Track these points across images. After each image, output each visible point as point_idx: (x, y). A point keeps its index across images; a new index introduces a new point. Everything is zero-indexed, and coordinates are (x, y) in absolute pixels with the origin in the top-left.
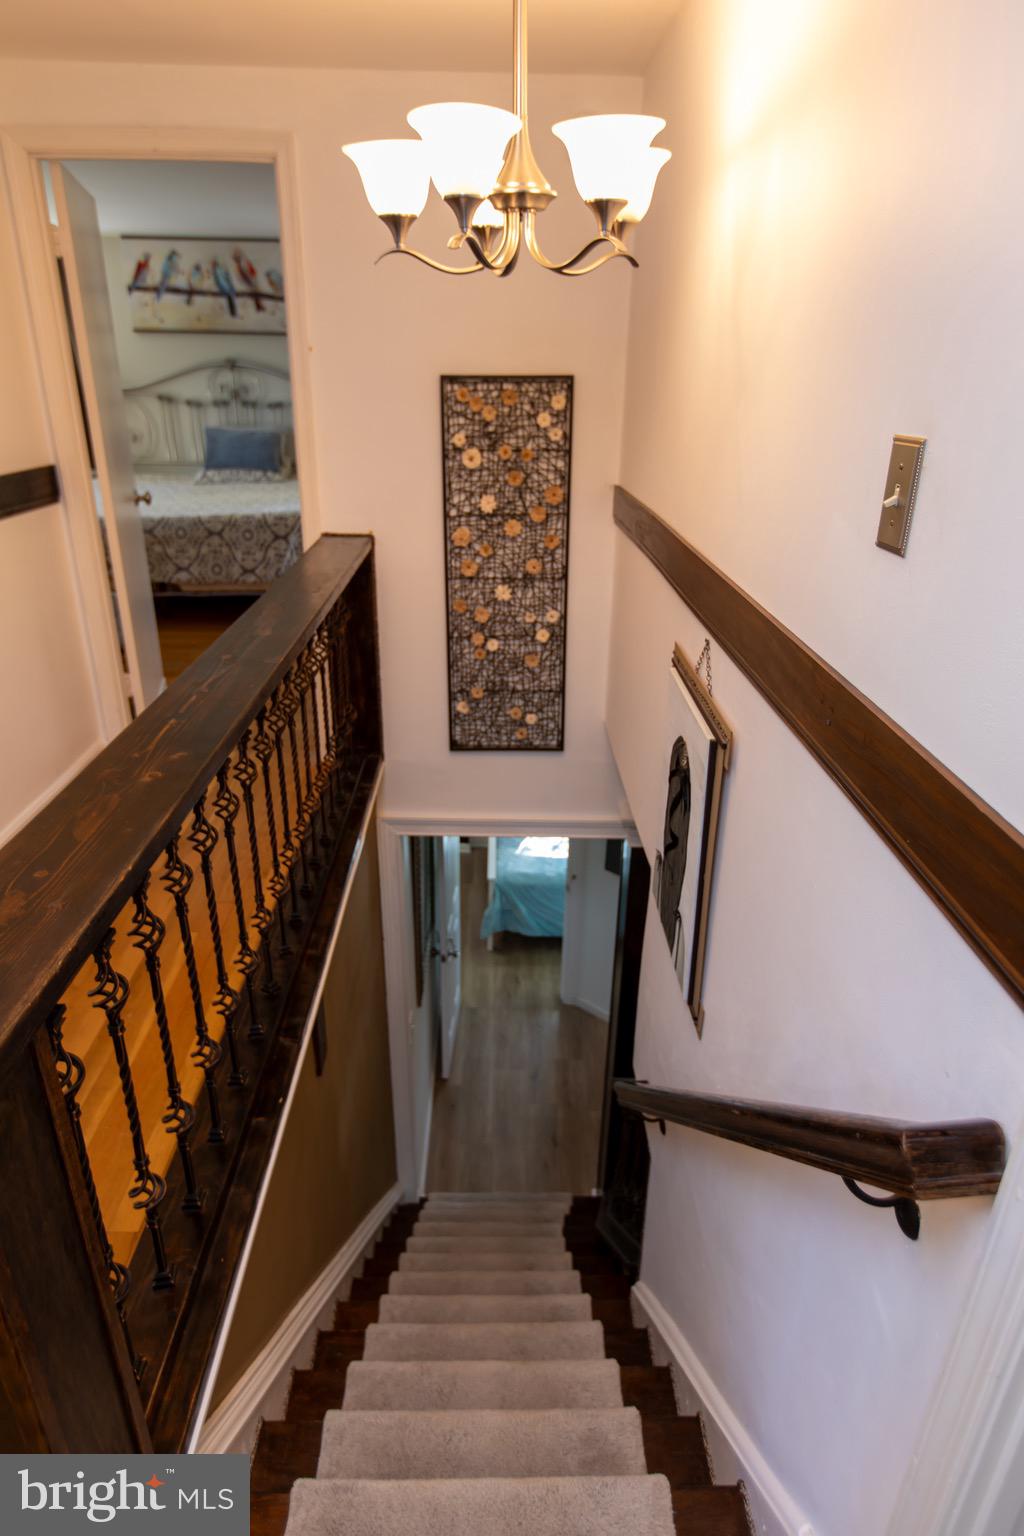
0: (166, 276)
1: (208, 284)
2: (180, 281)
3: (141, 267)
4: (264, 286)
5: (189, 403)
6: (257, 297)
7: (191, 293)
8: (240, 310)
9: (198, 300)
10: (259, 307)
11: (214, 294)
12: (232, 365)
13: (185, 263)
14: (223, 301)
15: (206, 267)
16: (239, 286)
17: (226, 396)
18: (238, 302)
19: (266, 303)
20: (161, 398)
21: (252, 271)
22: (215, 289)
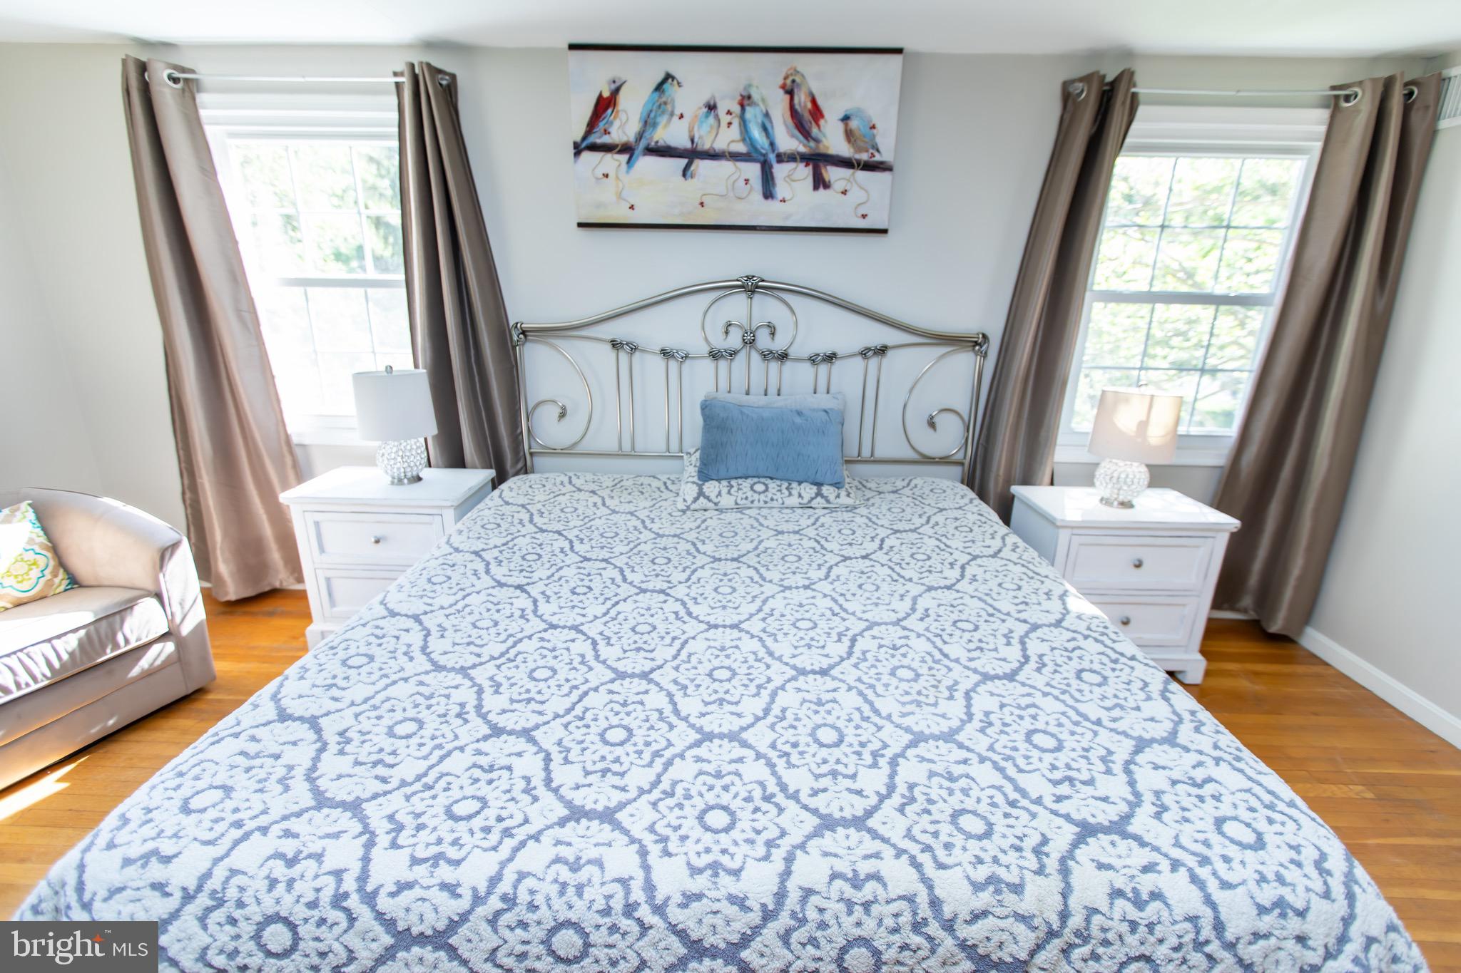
0: (648, 123)
1: (728, 139)
2: (673, 133)
3: (604, 106)
4: (833, 140)
5: (665, 353)
6: (817, 161)
7: (692, 154)
8: (781, 189)
9: (701, 166)
10: (820, 182)
11: (735, 157)
12: (751, 287)
13: (687, 99)
14: (753, 170)
15: (728, 104)
16: (788, 141)
17: (735, 340)
18: (780, 171)
19: (833, 174)
20: (616, 344)
21: (817, 113)
22: (741, 148)
